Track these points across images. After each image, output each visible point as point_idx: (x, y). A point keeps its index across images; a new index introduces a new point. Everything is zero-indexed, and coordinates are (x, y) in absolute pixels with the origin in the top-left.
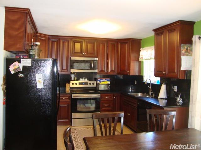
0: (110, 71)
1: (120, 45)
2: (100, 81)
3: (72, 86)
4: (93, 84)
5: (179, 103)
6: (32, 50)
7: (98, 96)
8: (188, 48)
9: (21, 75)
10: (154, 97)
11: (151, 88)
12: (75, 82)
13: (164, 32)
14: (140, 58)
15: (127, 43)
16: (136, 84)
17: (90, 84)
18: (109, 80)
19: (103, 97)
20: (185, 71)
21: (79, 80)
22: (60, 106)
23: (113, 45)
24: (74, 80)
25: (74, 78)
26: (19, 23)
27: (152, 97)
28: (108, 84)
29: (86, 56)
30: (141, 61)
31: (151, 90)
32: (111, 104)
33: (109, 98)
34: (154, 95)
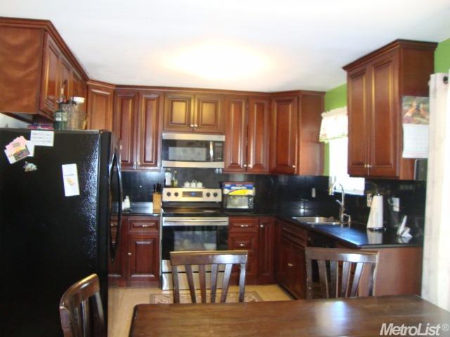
0: (254, 166)
1: (275, 105)
2: (229, 188)
3: (166, 199)
4: (215, 195)
5: (403, 239)
6: (60, 114)
7: (223, 221)
8: (421, 106)
9: (31, 167)
10: (349, 224)
11: (342, 203)
12: (173, 191)
13: (365, 69)
14: (321, 136)
15: (290, 101)
16: (314, 195)
17: (208, 195)
18: (251, 186)
19: (236, 225)
20: (412, 160)
21: (183, 185)
22: (136, 244)
23: (261, 107)
24: (172, 186)
25: (172, 182)
26: (28, 53)
27: (346, 226)
28: (249, 196)
29: (198, 130)
30: (323, 143)
31: (343, 209)
32: (253, 241)
33: (249, 227)
34: (349, 220)
